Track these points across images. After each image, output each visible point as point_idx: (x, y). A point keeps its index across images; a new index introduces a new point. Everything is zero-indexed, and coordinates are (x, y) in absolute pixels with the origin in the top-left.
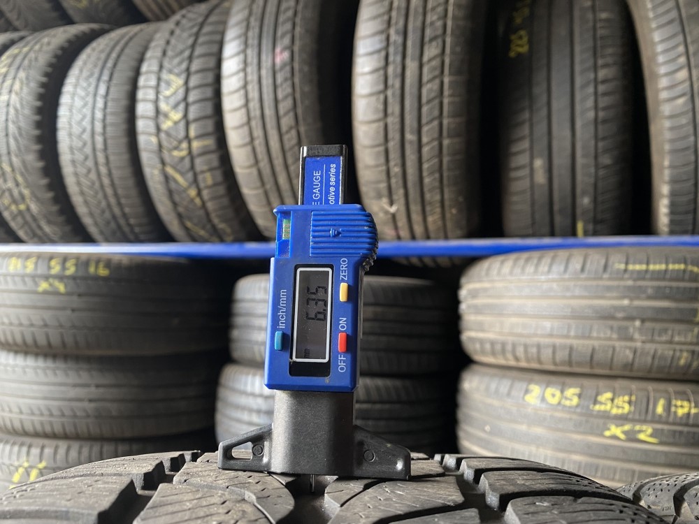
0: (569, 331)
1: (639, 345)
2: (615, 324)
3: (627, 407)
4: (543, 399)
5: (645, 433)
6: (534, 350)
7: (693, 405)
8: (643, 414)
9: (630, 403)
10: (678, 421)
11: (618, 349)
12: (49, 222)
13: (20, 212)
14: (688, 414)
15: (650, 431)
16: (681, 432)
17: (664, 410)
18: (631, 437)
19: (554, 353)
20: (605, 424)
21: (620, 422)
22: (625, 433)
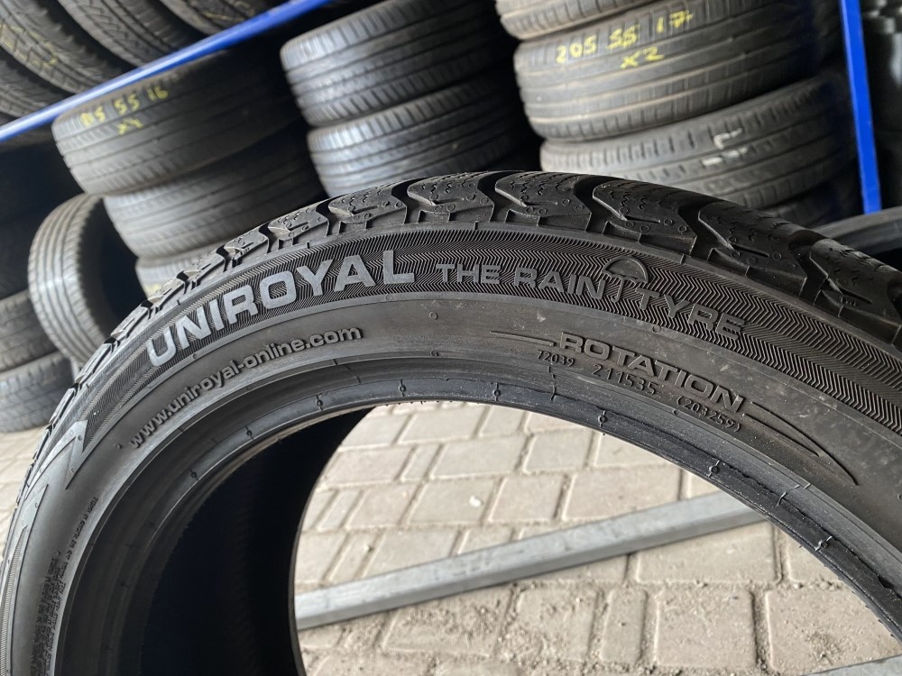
3: (634, 37)
4: (570, 56)
5: (652, 54)
6: (551, 14)
7: (688, 12)
8: (649, 37)
9: (636, 31)
10: (677, 32)
12: (85, 66)
13: (55, 68)
14: (685, 23)
15: (654, 49)
16: (681, 41)
17: (664, 27)
18: (642, 62)
19: (567, 10)
20: (620, 59)
21: (630, 52)
22: (636, 60)
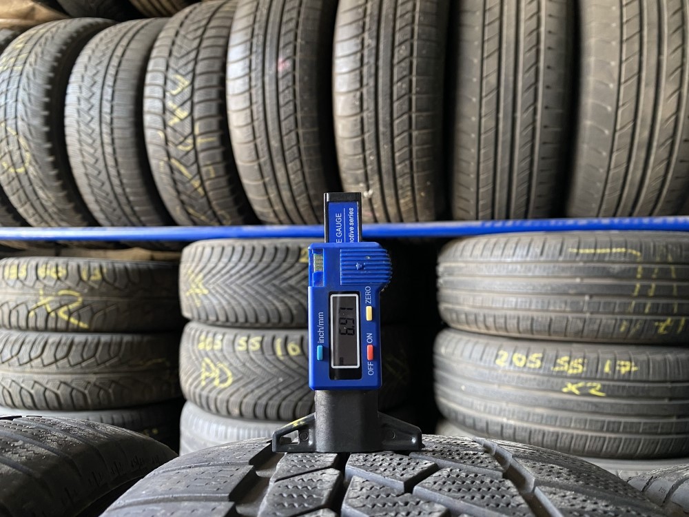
0: (530, 305)
1: (588, 315)
2: (569, 299)
3: (581, 368)
4: (511, 363)
5: (596, 388)
6: (502, 321)
7: (633, 364)
8: (592, 375)
9: (583, 364)
10: (621, 378)
11: (570, 319)
14: (630, 372)
15: (599, 386)
16: (624, 387)
17: (610, 369)
18: (584, 392)
19: (518, 323)
20: (563, 383)
21: (575, 380)
22: (579, 389)
